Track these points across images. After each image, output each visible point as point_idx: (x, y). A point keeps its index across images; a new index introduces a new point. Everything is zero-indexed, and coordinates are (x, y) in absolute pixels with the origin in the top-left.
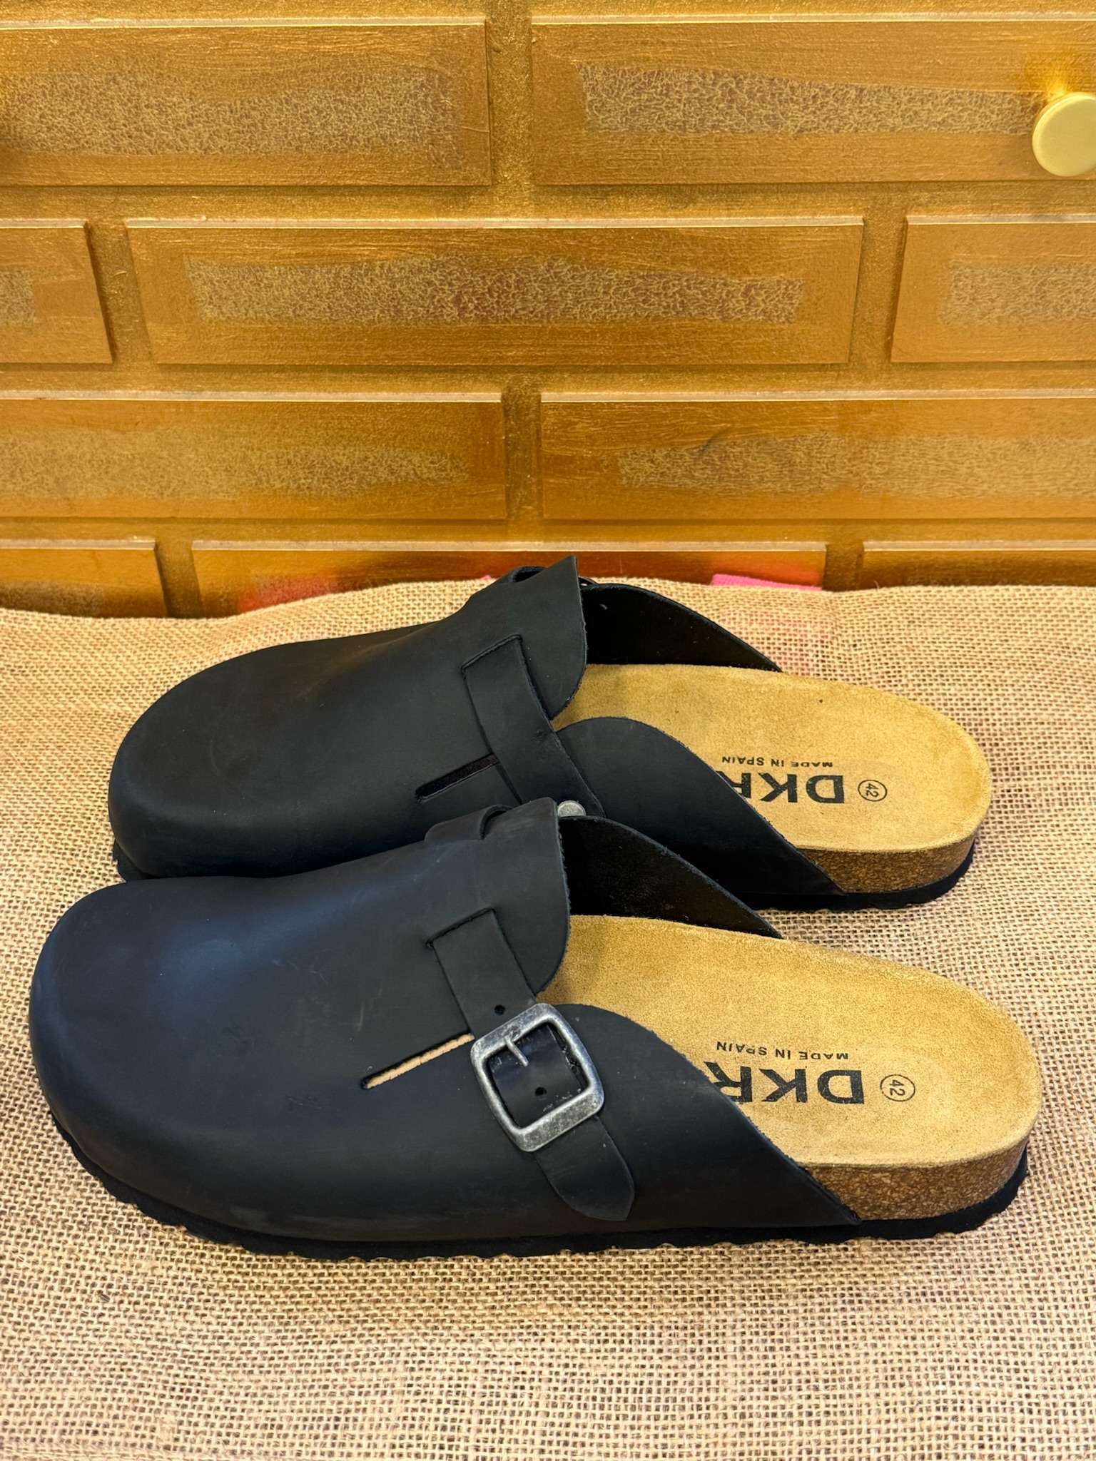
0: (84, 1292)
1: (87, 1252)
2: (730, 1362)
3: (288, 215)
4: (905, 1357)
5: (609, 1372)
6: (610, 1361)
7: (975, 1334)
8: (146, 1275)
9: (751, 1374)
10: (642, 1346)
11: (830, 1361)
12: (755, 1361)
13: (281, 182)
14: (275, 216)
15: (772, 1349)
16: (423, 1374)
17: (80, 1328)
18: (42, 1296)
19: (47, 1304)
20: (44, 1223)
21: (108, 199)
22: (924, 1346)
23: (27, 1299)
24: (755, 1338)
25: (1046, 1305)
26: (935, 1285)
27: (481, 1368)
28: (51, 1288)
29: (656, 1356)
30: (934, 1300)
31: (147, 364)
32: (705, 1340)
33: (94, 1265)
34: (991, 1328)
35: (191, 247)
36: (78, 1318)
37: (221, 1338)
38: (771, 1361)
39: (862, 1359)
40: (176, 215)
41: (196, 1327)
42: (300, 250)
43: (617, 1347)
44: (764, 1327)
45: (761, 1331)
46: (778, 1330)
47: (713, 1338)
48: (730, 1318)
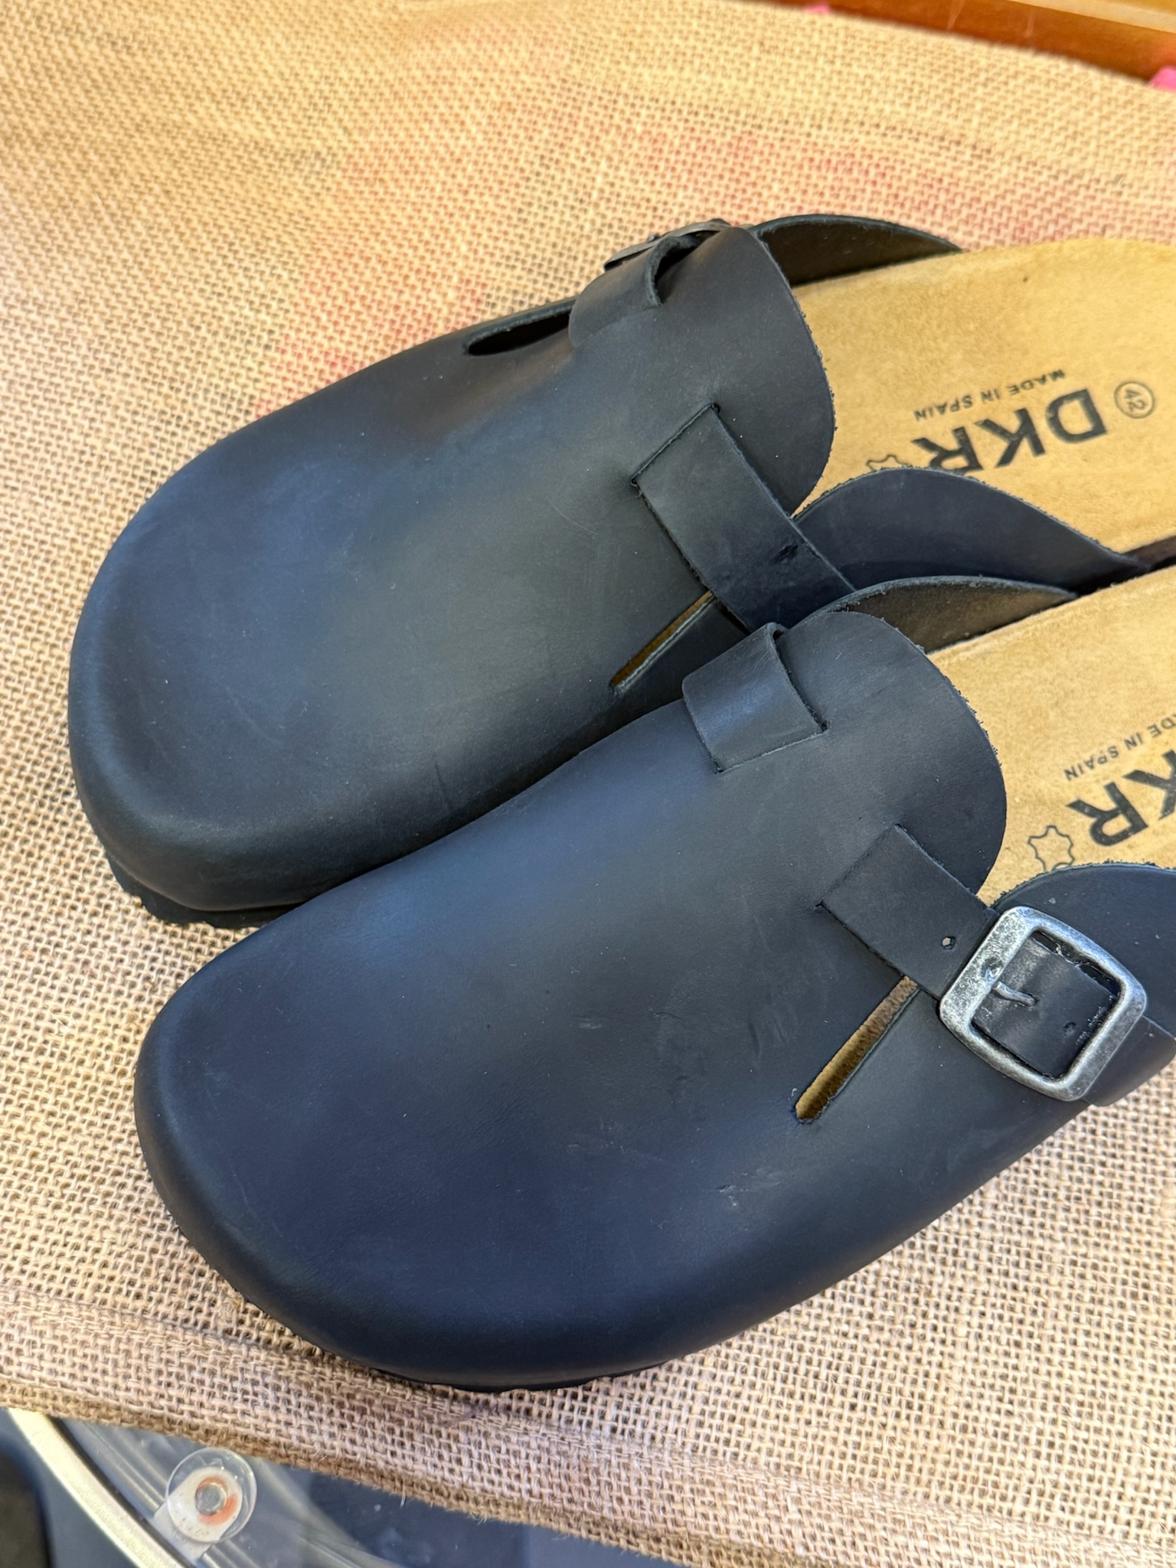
2: (960, 1352)
9: (984, 1373)
11: (1090, 1376)
12: (991, 1357)
15: (1018, 1344)
24: (997, 1324)
32: (932, 1312)
38: (1012, 1361)
44: (1012, 1309)
45: (1007, 1315)
46: (1029, 1319)
47: (942, 1313)
48: (970, 1287)
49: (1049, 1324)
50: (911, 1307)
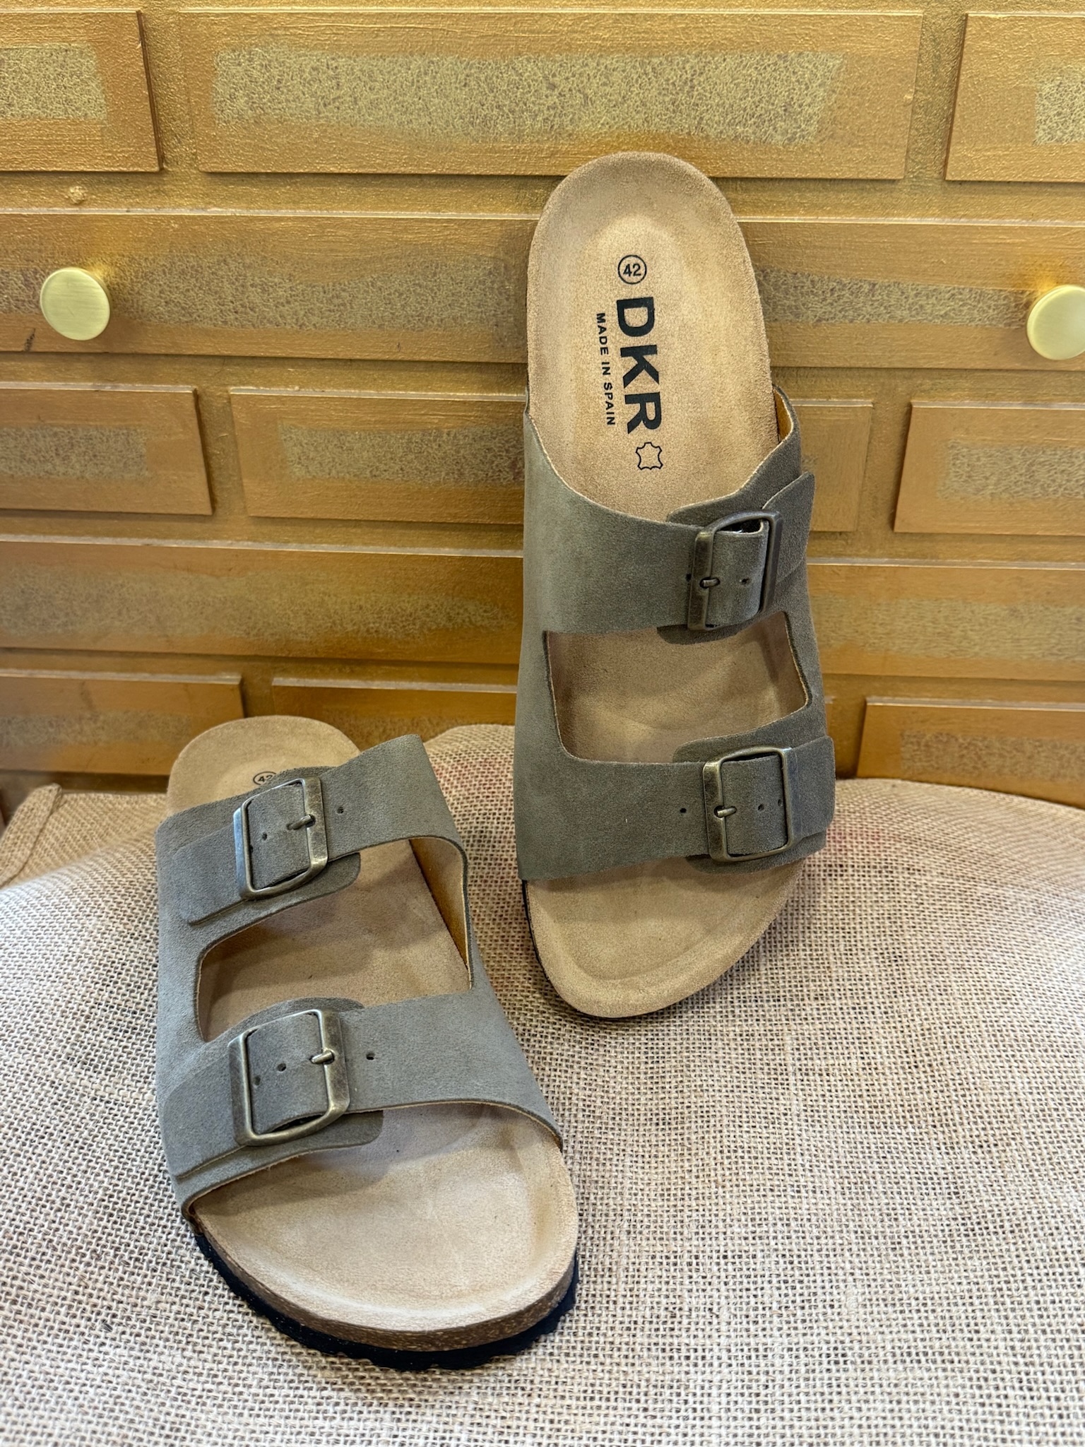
0: (89, 1319)
1: (97, 1281)
2: (715, 1422)
3: (370, 388)
4: (890, 1422)
5: (594, 1428)
6: (595, 1419)
7: (961, 1398)
8: (149, 1308)
10: (628, 1405)
12: (739, 1423)
13: (366, 356)
14: (359, 387)
15: (757, 1411)
16: (410, 1425)
17: (80, 1356)
18: (48, 1320)
19: (52, 1328)
20: (59, 1247)
21: (216, 368)
22: (909, 1411)
23: (33, 1321)
24: (740, 1399)
25: (1032, 1369)
26: (920, 1344)
27: (467, 1420)
28: (58, 1313)
29: (642, 1414)
30: (919, 1362)
31: (243, 517)
32: (691, 1399)
33: (102, 1294)
34: (977, 1392)
35: (285, 412)
36: (80, 1345)
37: (216, 1376)
38: (755, 1423)
39: (847, 1422)
40: (273, 385)
41: (192, 1363)
42: (378, 417)
43: (604, 1404)
44: (749, 1388)
45: (746, 1392)
46: (763, 1392)
47: (699, 1398)
48: (716, 1378)
49: (778, 1393)
50: (675, 1399)
